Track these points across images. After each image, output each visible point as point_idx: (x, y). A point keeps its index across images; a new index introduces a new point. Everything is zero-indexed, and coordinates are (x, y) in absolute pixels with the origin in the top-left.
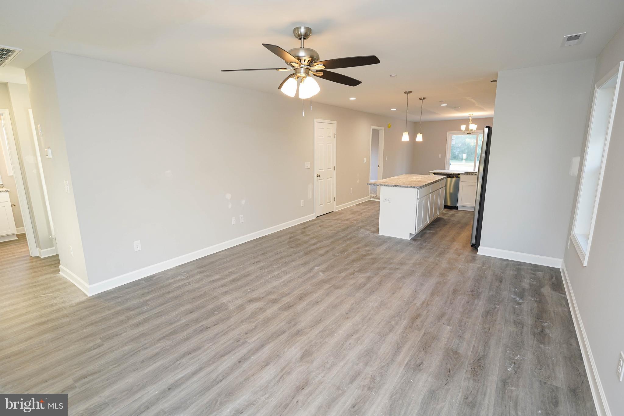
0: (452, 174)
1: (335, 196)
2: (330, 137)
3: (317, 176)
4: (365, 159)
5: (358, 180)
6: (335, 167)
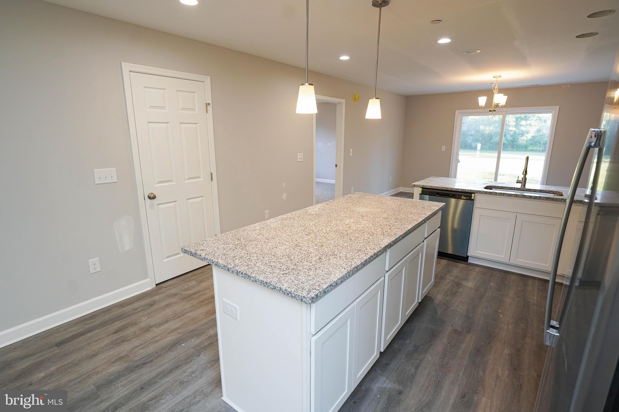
0: (460, 192)
2: (193, 109)
3: (150, 198)
5: (285, 195)
6: (211, 174)
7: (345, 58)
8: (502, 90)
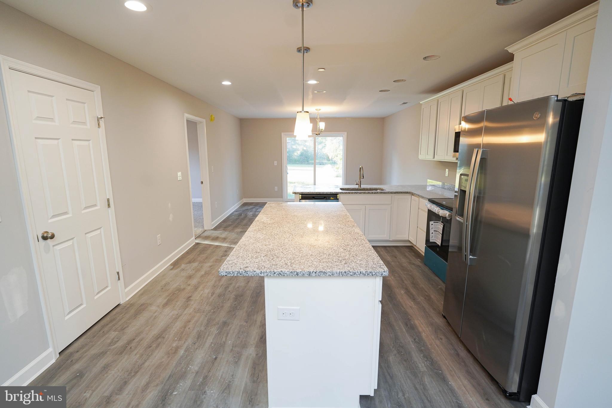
0: (329, 194)
1: (119, 268)
2: (84, 123)
3: (45, 238)
4: (179, 174)
5: (171, 215)
6: (108, 200)
7: (227, 83)
8: (322, 119)
